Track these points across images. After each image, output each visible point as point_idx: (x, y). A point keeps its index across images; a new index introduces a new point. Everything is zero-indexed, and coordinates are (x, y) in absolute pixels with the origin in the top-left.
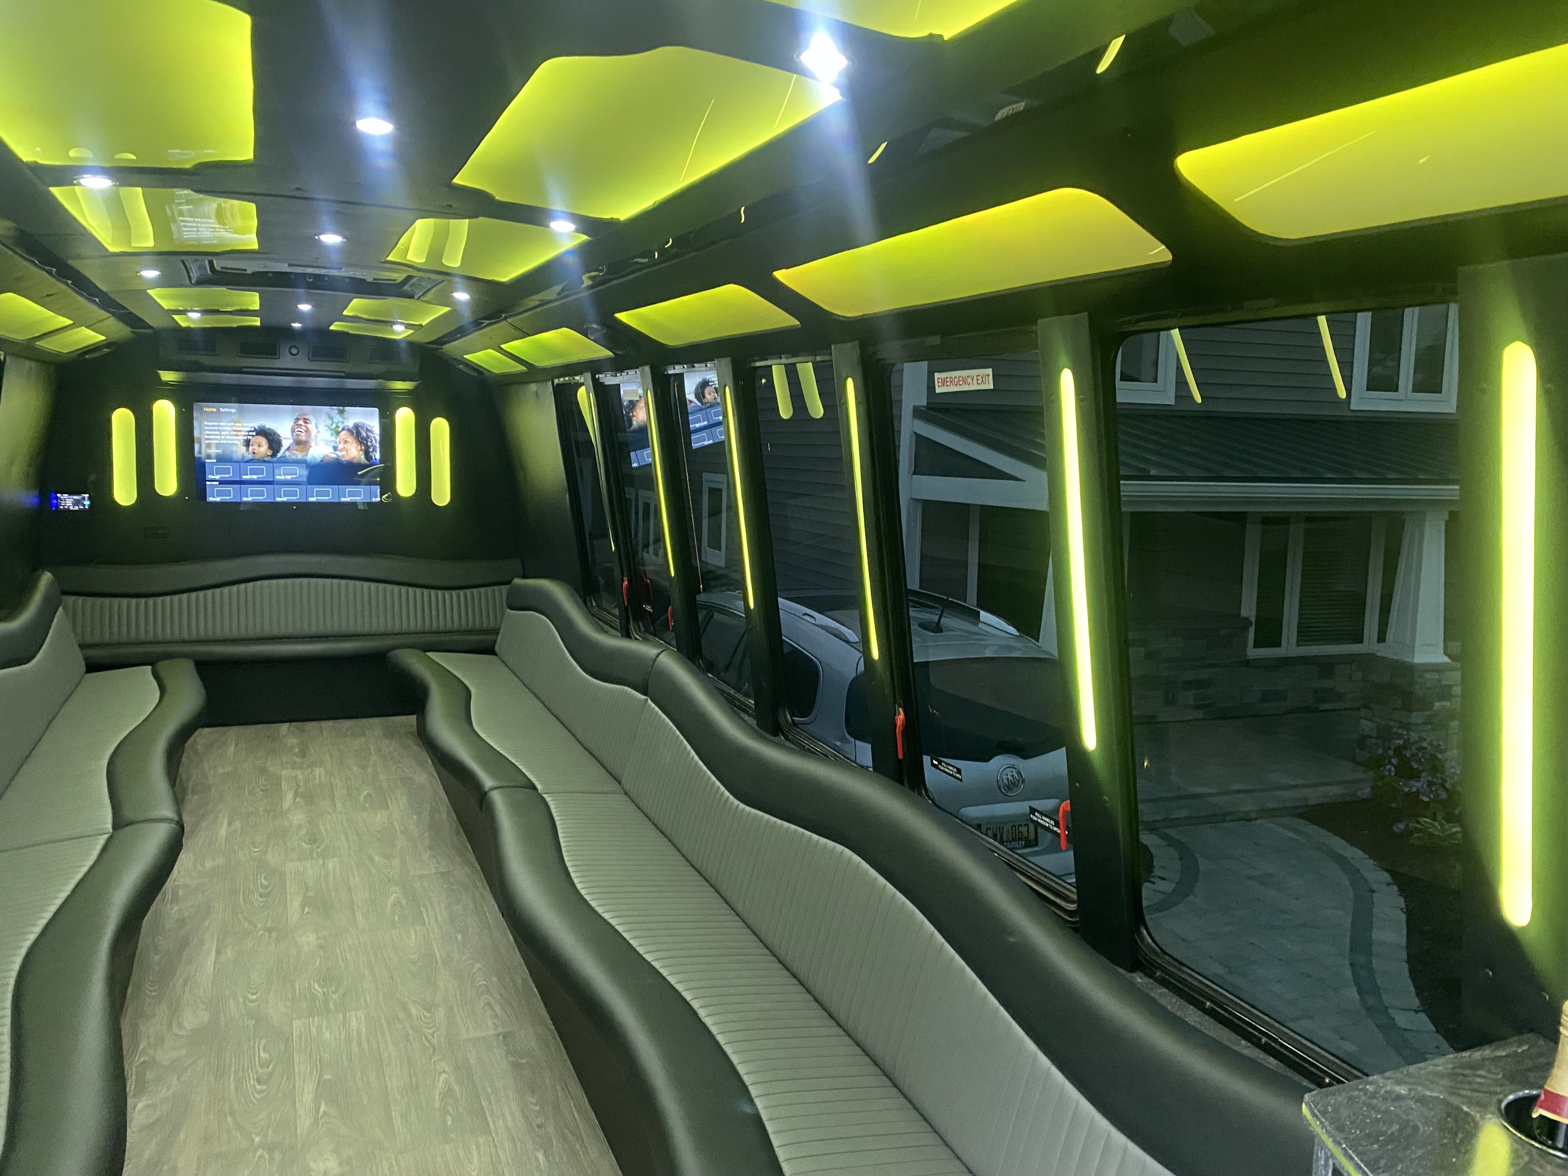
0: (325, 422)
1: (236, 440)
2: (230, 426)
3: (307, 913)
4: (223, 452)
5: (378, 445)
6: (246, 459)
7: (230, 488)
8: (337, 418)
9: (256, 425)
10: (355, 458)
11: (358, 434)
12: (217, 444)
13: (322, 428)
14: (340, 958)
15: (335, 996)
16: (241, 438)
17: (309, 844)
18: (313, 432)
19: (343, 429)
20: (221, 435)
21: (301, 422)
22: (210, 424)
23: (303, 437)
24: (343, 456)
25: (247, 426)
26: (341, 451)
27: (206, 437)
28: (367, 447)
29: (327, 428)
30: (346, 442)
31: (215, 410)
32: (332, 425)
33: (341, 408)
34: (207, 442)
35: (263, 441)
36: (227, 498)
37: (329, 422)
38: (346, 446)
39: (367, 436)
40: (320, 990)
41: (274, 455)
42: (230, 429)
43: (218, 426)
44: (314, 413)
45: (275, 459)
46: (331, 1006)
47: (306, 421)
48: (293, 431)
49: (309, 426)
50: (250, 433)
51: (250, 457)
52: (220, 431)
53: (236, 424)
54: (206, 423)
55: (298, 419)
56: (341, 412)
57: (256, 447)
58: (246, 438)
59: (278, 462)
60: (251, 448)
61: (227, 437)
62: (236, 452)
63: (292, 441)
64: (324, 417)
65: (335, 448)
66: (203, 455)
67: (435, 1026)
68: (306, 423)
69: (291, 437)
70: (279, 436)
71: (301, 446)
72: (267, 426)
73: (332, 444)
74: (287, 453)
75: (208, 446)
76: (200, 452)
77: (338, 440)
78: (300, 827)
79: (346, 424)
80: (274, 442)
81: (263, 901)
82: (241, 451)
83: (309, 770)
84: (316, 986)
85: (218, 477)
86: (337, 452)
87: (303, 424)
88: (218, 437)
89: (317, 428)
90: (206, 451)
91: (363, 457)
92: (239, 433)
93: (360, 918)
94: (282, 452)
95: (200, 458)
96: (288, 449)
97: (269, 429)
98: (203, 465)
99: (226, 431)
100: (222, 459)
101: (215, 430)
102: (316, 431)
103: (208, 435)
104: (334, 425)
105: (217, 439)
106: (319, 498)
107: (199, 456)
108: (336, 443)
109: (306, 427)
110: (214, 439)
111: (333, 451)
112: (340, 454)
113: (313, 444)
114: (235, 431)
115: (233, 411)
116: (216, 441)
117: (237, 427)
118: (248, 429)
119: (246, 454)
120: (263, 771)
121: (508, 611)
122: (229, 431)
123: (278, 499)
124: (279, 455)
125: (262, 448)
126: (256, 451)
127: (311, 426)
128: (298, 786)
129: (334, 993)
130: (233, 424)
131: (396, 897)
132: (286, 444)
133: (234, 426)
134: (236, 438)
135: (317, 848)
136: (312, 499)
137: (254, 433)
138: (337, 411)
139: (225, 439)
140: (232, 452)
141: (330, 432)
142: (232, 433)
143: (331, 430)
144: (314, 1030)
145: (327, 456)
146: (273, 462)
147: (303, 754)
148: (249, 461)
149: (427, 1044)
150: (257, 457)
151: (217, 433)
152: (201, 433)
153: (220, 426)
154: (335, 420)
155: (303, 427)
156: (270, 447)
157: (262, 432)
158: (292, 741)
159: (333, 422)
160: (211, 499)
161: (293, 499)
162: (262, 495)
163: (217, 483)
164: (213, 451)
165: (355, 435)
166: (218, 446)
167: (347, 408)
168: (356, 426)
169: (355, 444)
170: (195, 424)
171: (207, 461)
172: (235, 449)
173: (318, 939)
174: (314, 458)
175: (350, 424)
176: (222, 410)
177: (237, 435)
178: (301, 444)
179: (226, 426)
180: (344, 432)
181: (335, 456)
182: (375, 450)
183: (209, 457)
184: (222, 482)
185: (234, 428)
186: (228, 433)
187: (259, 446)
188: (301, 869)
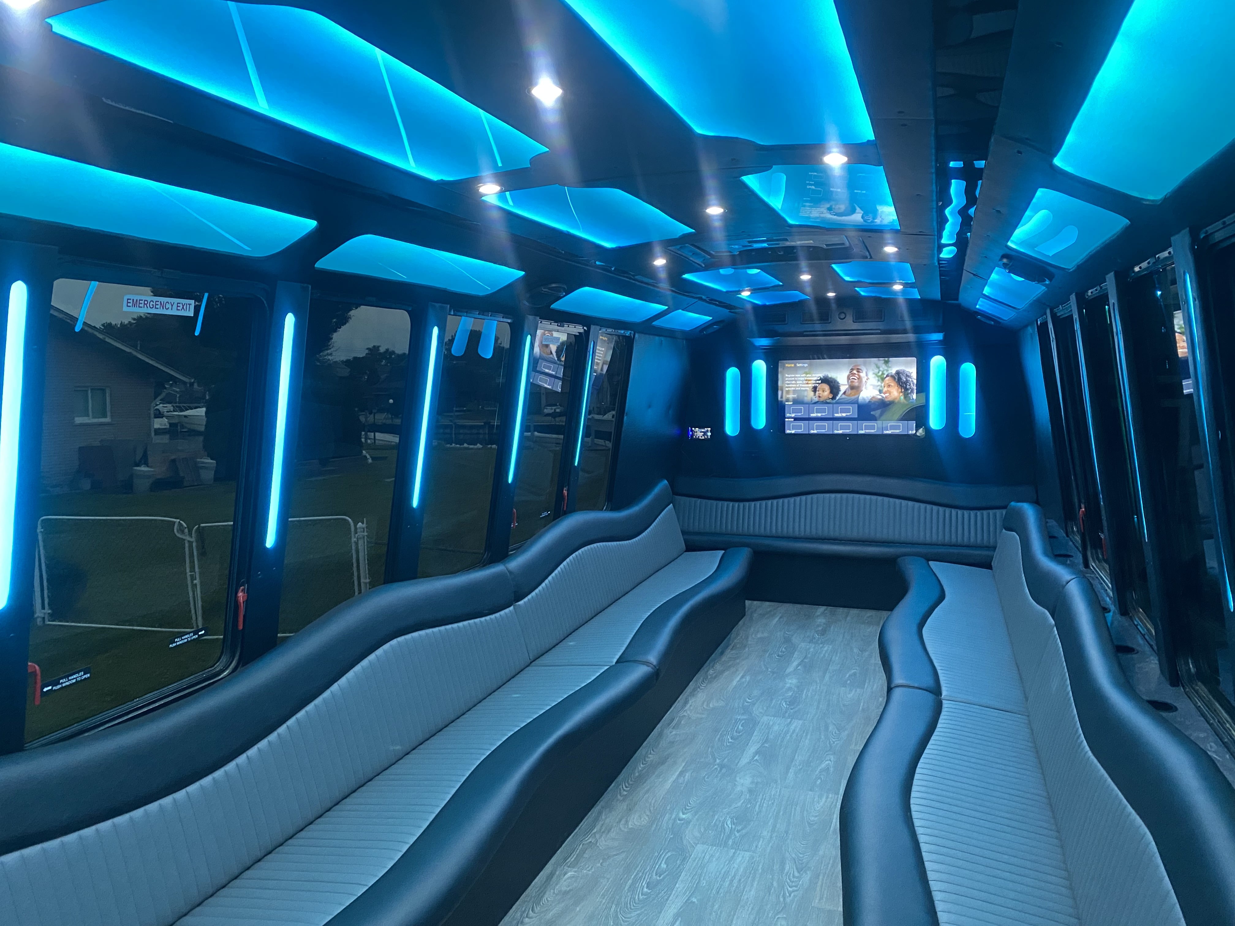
0: (873, 370)
1: (807, 387)
2: (803, 377)
3: (756, 760)
4: (798, 396)
5: (915, 388)
6: (813, 402)
7: (801, 423)
8: (883, 367)
9: (821, 375)
10: (896, 399)
11: (900, 379)
12: (794, 390)
13: (871, 375)
14: (758, 804)
15: (737, 835)
16: (810, 385)
17: (788, 705)
18: (864, 380)
19: (887, 376)
20: (796, 384)
21: (855, 372)
22: (790, 376)
23: (856, 383)
24: (886, 397)
25: (815, 376)
26: (885, 393)
27: (786, 385)
28: (906, 389)
29: (874, 376)
30: (889, 386)
31: (793, 365)
32: (879, 373)
33: (886, 359)
34: (787, 389)
35: (826, 387)
36: (799, 431)
37: (877, 371)
38: (889, 389)
39: (907, 380)
40: (730, 826)
41: (834, 398)
42: (803, 379)
43: (795, 377)
44: (865, 364)
45: (834, 401)
46: (730, 842)
47: (859, 371)
48: (848, 378)
49: (861, 374)
50: (817, 382)
51: (816, 399)
52: (796, 381)
53: (807, 375)
54: (787, 375)
55: (852, 369)
56: (886, 362)
57: (821, 392)
58: (814, 385)
59: (837, 403)
60: (817, 393)
61: (801, 385)
62: (806, 396)
63: (847, 386)
64: (873, 366)
65: (880, 391)
66: (784, 399)
67: (796, 886)
68: (858, 372)
69: (847, 383)
70: (838, 383)
71: (854, 391)
72: (830, 376)
73: (879, 388)
74: (844, 396)
75: (788, 392)
76: (782, 397)
77: (883, 385)
78: (790, 689)
79: (890, 371)
80: (834, 386)
81: (731, 742)
82: (810, 395)
83: (821, 645)
84: (729, 822)
85: (793, 415)
86: (882, 394)
87: (856, 373)
88: (795, 385)
89: (867, 375)
90: (786, 396)
91: (902, 398)
92: (809, 382)
93: (791, 775)
94: (839, 395)
95: (782, 401)
96: (844, 393)
97: (831, 378)
98: (783, 406)
99: (800, 380)
100: (796, 402)
101: (792, 381)
102: (866, 377)
103: (788, 384)
104: (881, 373)
105: (794, 387)
106: (867, 431)
107: (781, 400)
108: (881, 387)
109: (858, 375)
110: (792, 387)
111: (878, 393)
112: (884, 396)
113: (864, 389)
114: (806, 380)
115: (806, 365)
116: (793, 389)
117: (808, 377)
118: (816, 379)
119: (814, 398)
120: (787, 640)
121: (1004, 530)
122: (802, 381)
123: (836, 432)
124: (837, 398)
125: (825, 392)
126: (821, 395)
127: (863, 375)
128: (805, 657)
129: (738, 831)
130: (805, 375)
131: (828, 764)
132: (843, 389)
133: (806, 377)
134: (807, 385)
135: (791, 709)
136: (861, 432)
137: (820, 382)
138: (883, 362)
139: (798, 387)
140: (804, 396)
141: (877, 378)
142: (804, 382)
143: (878, 376)
144: (707, 857)
145: (873, 397)
146: (833, 404)
147: (823, 632)
148: (815, 403)
149: (782, 899)
150: (821, 399)
151: (793, 382)
152: (783, 383)
153: (796, 377)
154: (881, 369)
155: (856, 376)
156: (831, 392)
157: (825, 380)
158: (821, 620)
159: (879, 371)
160: (788, 432)
161: (847, 431)
162: (823, 429)
163: (793, 420)
164: (791, 396)
165: (897, 380)
166: (795, 392)
167: (891, 359)
168: (898, 373)
169: (897, 388)
170: (780, 376)
171: (786, 403)
172: (806, 394)
173: (752, 783)
174: (864, 399)
175: (893, 371)
176: (798, 365)
177: (808, 383)
178: (854, 388)
179: (800, 377)
180: (887, 378)
181: (880, 397)
182: (912, 391)
183: (788, 400)
184: (796, 419)
185: (806, 378)
186: (801, 382)
187: (823, 391)
188: (771, 723)
